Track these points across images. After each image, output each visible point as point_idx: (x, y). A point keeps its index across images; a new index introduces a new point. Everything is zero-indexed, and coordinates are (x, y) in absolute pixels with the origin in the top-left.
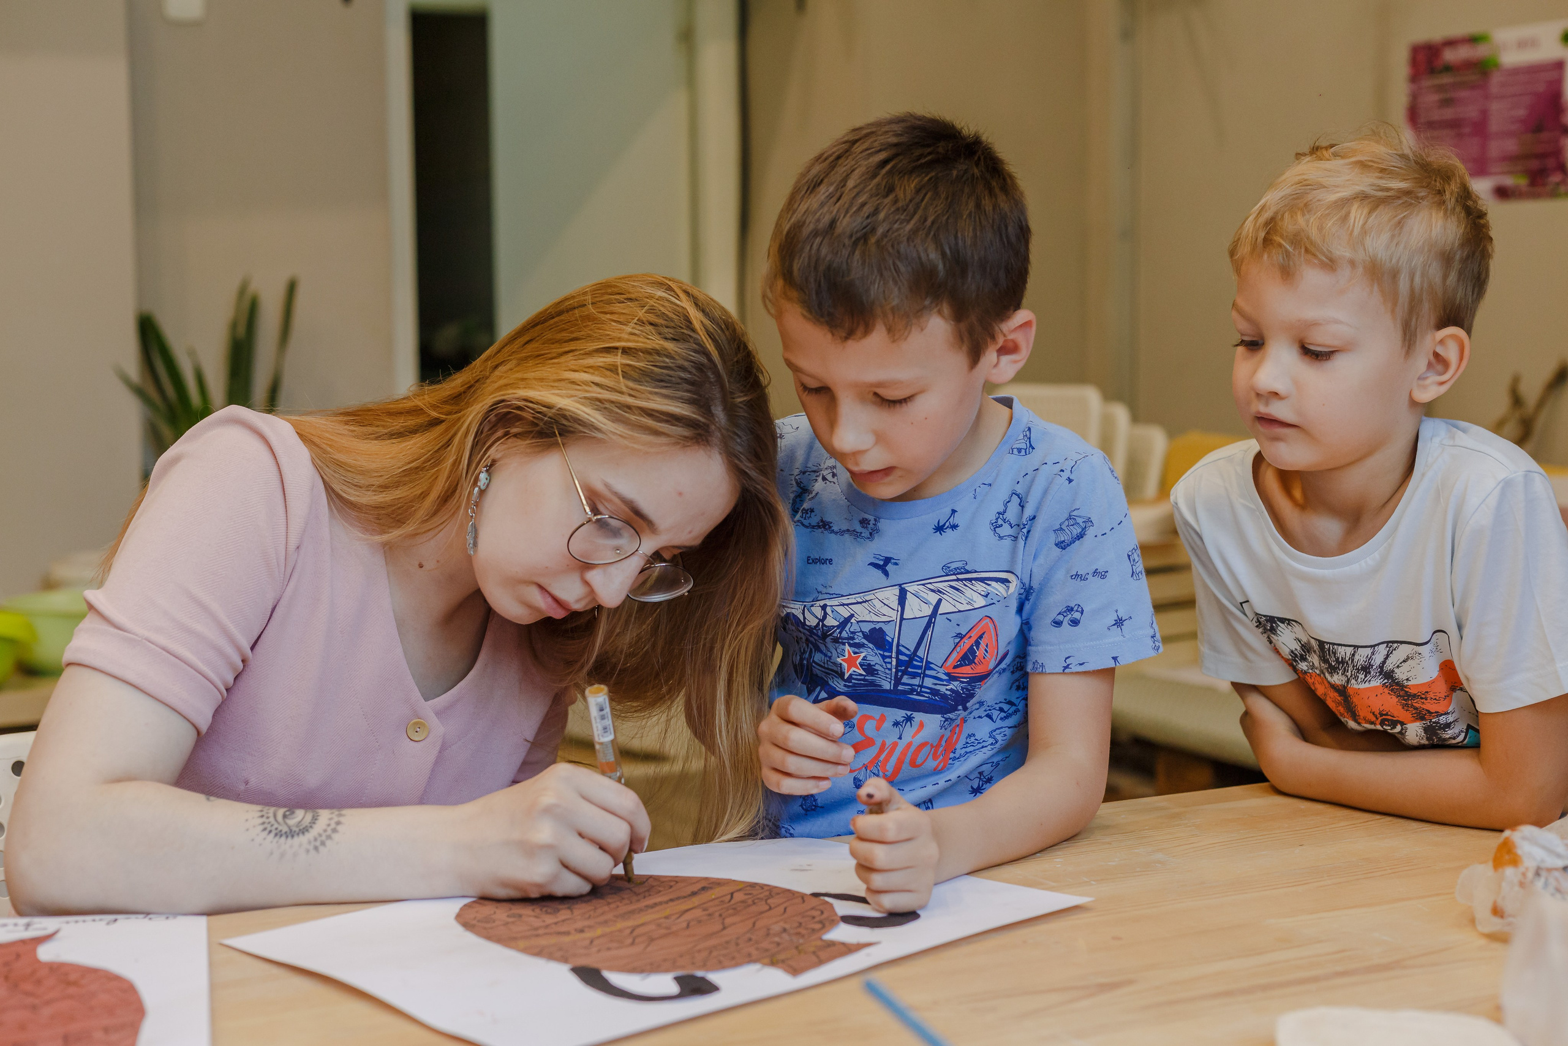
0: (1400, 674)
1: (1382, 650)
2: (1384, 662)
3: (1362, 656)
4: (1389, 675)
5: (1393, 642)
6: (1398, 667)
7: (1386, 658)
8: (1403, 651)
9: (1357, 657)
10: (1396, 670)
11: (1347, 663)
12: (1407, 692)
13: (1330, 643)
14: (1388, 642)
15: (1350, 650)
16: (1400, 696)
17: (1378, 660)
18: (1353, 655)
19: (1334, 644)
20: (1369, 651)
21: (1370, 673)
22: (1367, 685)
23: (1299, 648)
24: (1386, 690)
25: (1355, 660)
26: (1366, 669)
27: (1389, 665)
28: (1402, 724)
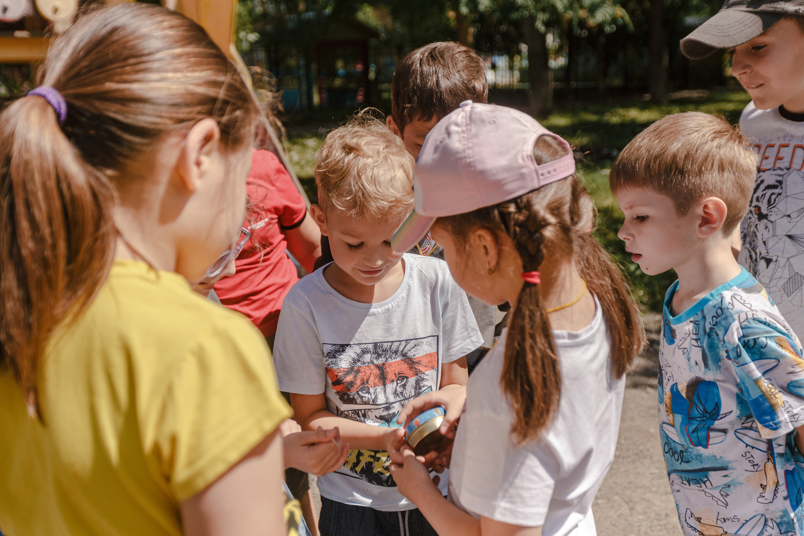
0: (410, 354)
1: (403, 343)
2: (403, 349)
3: (394, 347)
4: (404, 355)
5: (408, 340)
6: (410, 350)
7: (404, 348)
8: (412, 343)
9: (393, 347)
10: (408, 352)
11: (388, 351)
12: (412, 361)
13: (380, 342)
14: (406, 340)
15: (389, 344)
16: (409, 364)
17: (401, 348)
18: (391, 346)
19: (382, 342)
20: (398, 343)
21: (397, 354)
22: (395, 360)
23: (356, 356)
24: (403, 362)
25: (392, 348)
26: (396, 352)
27: (405, 351)
28: (407, 378)
